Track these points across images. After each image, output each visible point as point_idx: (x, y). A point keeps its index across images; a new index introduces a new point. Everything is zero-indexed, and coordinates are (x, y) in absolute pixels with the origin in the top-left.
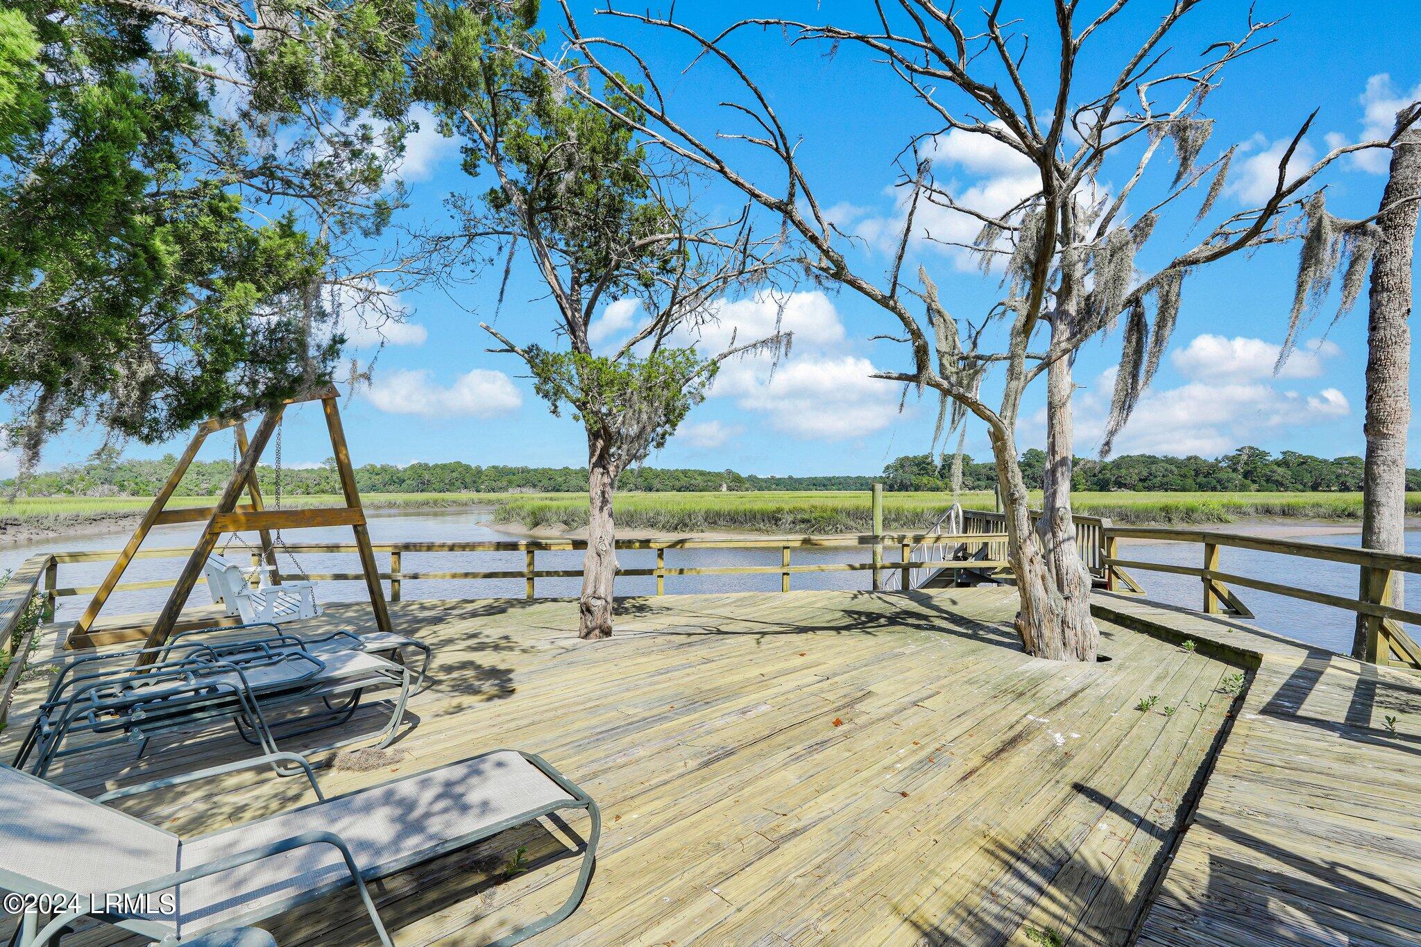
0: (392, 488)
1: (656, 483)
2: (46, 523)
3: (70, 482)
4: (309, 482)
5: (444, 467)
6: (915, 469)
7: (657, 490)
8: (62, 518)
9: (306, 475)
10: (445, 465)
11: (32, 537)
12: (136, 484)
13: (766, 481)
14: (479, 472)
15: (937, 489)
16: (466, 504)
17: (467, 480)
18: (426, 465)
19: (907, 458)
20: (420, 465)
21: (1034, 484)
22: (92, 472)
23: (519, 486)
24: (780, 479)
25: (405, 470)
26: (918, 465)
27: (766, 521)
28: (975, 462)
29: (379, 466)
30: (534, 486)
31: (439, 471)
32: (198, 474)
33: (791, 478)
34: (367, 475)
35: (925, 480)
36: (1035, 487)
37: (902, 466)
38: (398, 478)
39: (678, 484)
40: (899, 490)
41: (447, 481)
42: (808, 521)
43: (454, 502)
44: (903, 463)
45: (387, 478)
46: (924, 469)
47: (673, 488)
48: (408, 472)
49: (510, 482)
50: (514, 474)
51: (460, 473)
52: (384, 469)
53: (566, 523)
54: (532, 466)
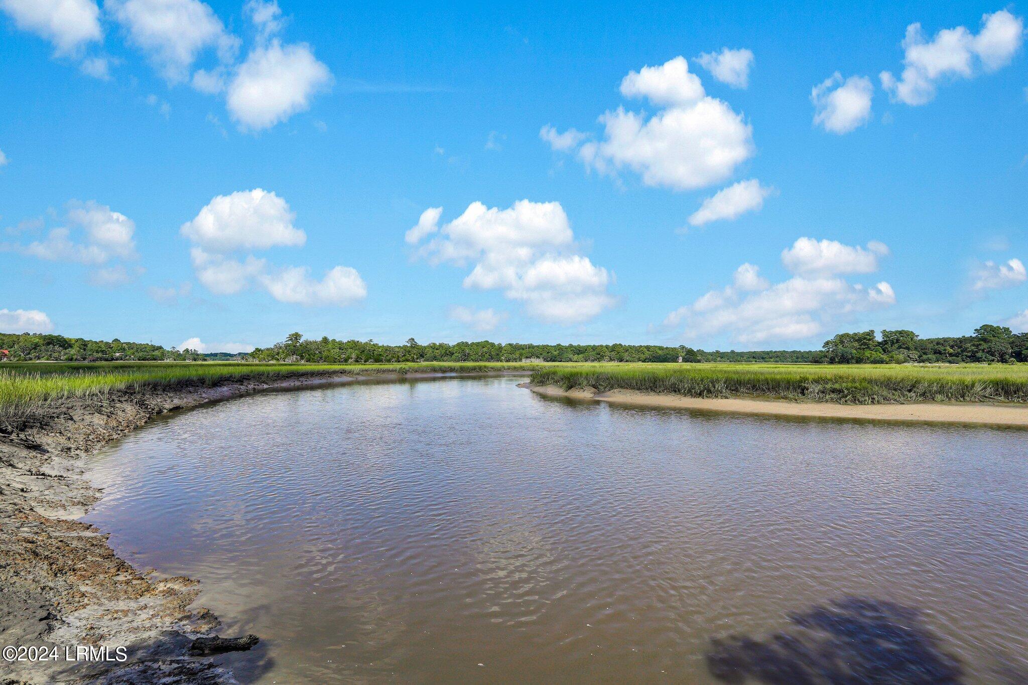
0: (445, 358)
1: (626, 356)
2: (263, 379)
3: (278, 354)
4: (399, 354)
5: (478, 344)
6: (856, 344)
7: (627, 361)
8: (271, 375)
9: (397, 350)
10: (479, 343)
11: (255, 387)
12: (309, 355)
13: (712, 354)
14: (500, 348)
15: (882, 362)
16: (500, 370)
17: (492, 353)
18: (467, 343)
19: (847, 335)
20: (463, 343)
21: (991, 358)
22: (288, 348)
23: (527, 357)
24: (724, 353)
25: (454, 346)
26: (859, 340)
27: (771, 390)
28: (919, 338)
29: (438, 344)
30: (538, 357)
31: (475, 347)
32: (340, 349)
33: (733, 352)
34: (431, 350)
35: (867, 353)
36: (993, 360)
37: (842, 342)
38: (449, 352)
39: (643, 357)
40: (840, 362)
41: (480, 354)
42: (840, 391)
43: (492, 368)
44: (842, 339)
45: (443, 351)
46: (865, 344)
47: (639, 360)
48: (456, 348)
49: (521, 355)
50: (523, 349)
51: (488, 349)
52: (441, 345)
53: (594, 386)
54: (535, 344)
